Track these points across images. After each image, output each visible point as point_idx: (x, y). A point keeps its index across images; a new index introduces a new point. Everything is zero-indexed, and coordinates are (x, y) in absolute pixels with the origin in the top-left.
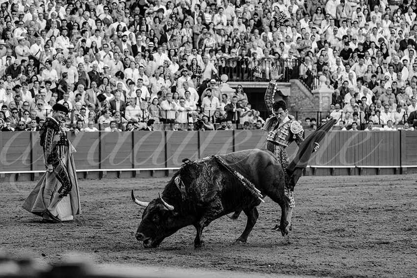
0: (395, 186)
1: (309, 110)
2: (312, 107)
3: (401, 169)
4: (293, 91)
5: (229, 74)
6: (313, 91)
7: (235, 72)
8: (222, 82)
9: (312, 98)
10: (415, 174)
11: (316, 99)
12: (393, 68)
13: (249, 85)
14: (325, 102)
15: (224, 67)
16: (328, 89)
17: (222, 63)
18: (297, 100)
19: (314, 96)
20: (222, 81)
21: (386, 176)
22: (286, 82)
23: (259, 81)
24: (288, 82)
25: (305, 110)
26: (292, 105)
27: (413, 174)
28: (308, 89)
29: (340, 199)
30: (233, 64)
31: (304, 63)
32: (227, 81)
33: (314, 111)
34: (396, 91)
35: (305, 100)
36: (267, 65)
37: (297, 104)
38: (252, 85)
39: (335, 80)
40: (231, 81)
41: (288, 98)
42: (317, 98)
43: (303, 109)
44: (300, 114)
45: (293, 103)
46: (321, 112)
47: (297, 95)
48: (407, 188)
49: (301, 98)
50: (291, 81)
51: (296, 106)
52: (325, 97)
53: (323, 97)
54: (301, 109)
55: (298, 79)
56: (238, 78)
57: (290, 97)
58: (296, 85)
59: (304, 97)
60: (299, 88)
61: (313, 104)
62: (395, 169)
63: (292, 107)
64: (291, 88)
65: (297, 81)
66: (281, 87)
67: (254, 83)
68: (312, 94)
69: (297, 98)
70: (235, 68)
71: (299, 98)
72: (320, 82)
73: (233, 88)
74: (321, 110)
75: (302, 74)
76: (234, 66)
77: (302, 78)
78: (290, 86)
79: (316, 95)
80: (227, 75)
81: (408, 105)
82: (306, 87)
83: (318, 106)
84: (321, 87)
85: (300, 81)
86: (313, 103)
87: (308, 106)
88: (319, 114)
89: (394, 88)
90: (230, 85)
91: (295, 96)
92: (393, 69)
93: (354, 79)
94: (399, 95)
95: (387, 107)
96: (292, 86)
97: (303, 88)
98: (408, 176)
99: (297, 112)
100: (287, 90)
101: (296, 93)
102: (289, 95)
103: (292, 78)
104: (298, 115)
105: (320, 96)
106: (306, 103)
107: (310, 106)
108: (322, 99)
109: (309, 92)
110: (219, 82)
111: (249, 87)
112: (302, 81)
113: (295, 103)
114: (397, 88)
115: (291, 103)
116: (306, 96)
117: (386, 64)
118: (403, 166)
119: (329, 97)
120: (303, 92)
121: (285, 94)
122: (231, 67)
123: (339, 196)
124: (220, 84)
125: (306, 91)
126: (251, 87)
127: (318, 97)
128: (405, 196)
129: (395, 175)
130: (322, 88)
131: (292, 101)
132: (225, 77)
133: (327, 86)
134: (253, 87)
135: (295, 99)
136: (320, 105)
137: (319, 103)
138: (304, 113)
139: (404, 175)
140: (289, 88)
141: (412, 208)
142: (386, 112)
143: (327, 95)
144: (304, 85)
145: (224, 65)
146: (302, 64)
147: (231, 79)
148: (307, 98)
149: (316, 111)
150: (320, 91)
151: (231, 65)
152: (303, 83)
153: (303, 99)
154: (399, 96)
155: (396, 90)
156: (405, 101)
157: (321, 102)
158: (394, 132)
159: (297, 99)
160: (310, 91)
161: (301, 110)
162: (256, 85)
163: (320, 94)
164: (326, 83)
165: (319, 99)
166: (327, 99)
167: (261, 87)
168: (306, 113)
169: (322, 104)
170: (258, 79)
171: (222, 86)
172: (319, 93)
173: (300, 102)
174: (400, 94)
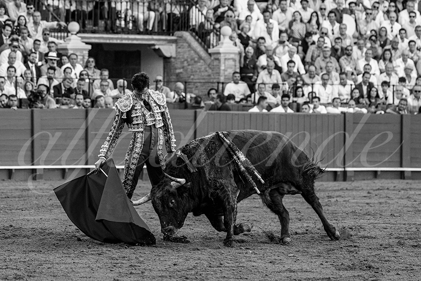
0: (335, 199)
1: (204, 79)
2: (209, 75)
3: (345, 172)
4: (179, 50)
5: (81, 21)
6: (210, 51)
7: (90, 18)
8: (69, 34)
9: (209, 61)
10: (366, 182)
11: (216, 63)
12: (335, 15)
13: (112, 39)
14: (228, 68)
15: (74, 11)
16: (234, 47)
17: (71, 5)
18: (185, 64)
19: (212, 58)
20: (69, 32)
21: (321, 183)
22: (169, 35)
23: (128, 33)
24: (173, 35)
25: (198, 79)
26: (178, 71)
27: (363, 182)
28: (204, 47)
29: (251, 218)
30: (88, 5)
31: (198, 6)
32: (78, 33)
33: (212, 81)
34: (339, 53)
35: (199, 64)
36: (141, 8)
37: (186, 70)
38: (117, 39)
39: (245, 33)
40: (84, 32)
41: (172, 60)
42: (217, 61)
43: (195, 78)
44: (190, 86)
45: (180, 69)
46: (223, 83)
47: (186, 56)
48: (353, 203)
49: (191, 60)
50: (178, 33)
51: (185, 73)
52: (229, 59)
53: (225, 59)
54: (192, 77)
55: (187, 31)
56: (94, 28)
57: (175, 58)
58: (185, 40)
59: (196, 59)
60: (190, 46)
61: (210, 71)
62: (335, 172)
63: (178, 75)
64: (177, 46)
65: (187, 35)
66: (161, 42)
67: (119, 36)
68: (210, 55)
69: (186, 60)
70: (90, 12)
71: (189, 60)
72: (222, 36)
73: (87, 43)
74: (222, 79)
75: (194, 23)
76: (90, 9)
77: (193, 30)
78: (175, 41)
79: (216, 56)
80: (78, 22)
81: (358, 75)
82: (201, 44)
83: (219, 74)
84: (222, 43)
85: (192, 35)
86: (210, 68)
87: (203, 74)
88: (221, 86)
89: (338, 47)
90: (82, 38)
91: (183, 58)
92: (334, 18)
93: (275, 33)
94: (343, 58)
95: (326, 77)
96: (178, 41)
97: (195, 44)
98: (355, 184)
99: (186, 82)
100: (171, 47)
101: (185, 52)
102: (174, 55)
103: (178, 30)
104: (188, 86)
105: (222, 57)
106: (199, 69)
107: (206, 74)
108: (225, 63)
109: (205, 52)
110: (66, 34)
111: (111, 41)
112: (194, 34)
113: (183, 68)
114: (342, 48)
115: (176, 69)
116: (200, 58)
117: (325, 9)
118: (348, 169)
119: (234, 60)
120: (196, 52)
121: (167, 54)
122: (84, 11)
123: (250, 214)
124: (67, 36)
125: (199, 49)
126: (115, 41)
127: (218, 59)
128: (350, 215)
129: (335, 183)
130: (225, 45)
131: (179, 65)
132: (75, 26)
133: (232, 42)
134: (119, 42)
135: (182, 62)
136: (222, 72)
137: (219, 68)
138: (196, 84)
139: (350, 183)
140: (174, 45)
141: (362, 233)
142: (324, 85)
143: (232, 56)
144: (197, 40)
145: (73, 8)
146: (194, 7)
147: (83, 30)
148: (202, 61)
149: (215, 81)
150: (221, 50)
151: (85, 7)
152: (194, 37)
153: (195, 62)
154: (343, 60)
155: (340, 51)
156: (354, 67)
157: (222, 68)
158: (335, 116)
159: (186, 62)
160: (207, 51)
161: (192, 79)
162: (122, 39)
163: (222, 55)
164: (231, 38)
165: (220, 62)
166: (231, 63)
167: (130, 42)
168: (199, 84)
169: (225, 70)
170: (125, 31)
171: (70, 40)
172: (219, 53)
173: (190, 67)
174: (345, 56)
